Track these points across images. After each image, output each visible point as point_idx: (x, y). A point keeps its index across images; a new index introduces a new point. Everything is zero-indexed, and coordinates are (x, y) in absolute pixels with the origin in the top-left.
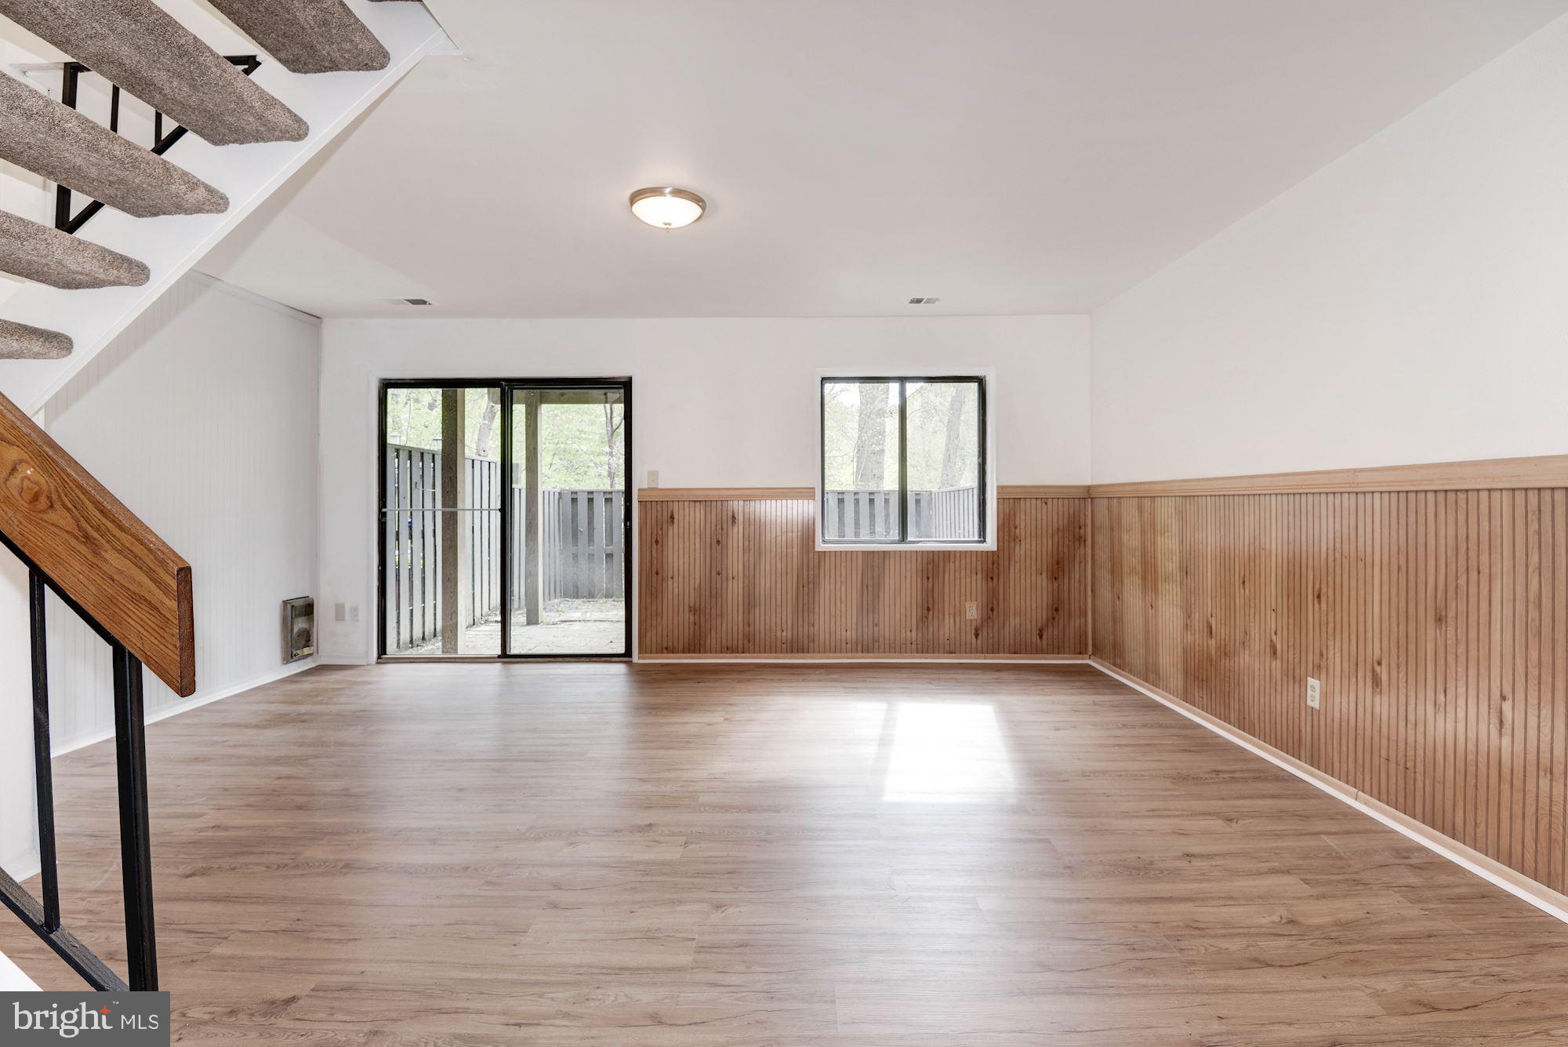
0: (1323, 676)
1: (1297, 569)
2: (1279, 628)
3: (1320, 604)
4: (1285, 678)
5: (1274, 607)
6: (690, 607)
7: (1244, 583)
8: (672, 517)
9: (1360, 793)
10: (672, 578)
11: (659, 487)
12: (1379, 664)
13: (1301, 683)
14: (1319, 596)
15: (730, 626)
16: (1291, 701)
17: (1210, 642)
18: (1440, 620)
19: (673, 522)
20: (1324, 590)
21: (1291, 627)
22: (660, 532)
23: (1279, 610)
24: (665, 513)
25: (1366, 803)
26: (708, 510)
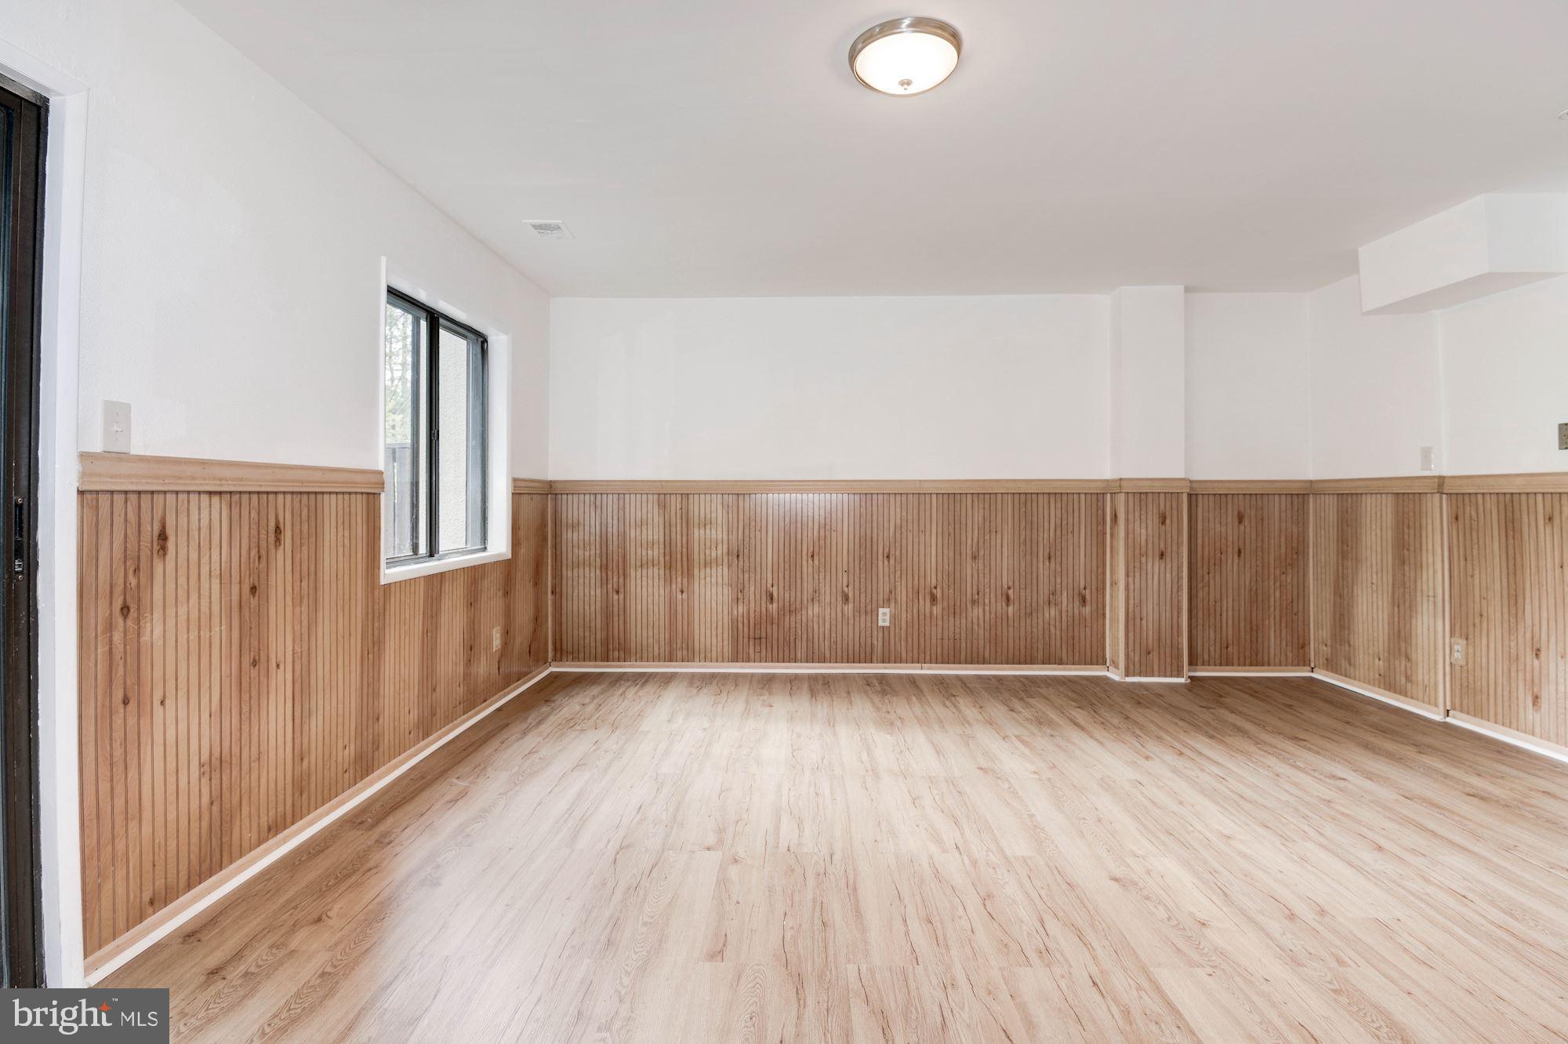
0: (892, 605)
1: (869, 543)
2: (851, 581)
3: (889, 561)
4: (857, 614)
5: (845, 568)
6: (201, 765)
7: (813, 556)
8: (163, 537)
9: (923, 665)
10: (162, 703)
11: (133, 452)
12: (935, 588)
13: (874, 614)
14: (888, 557)
15: (272, 775)
16: (863, 626)
17: (770, 606)
18: (974, 558)
19: (163, 549)
20: (892, 552)
21: (863, 580)
22: (133, 580)
23: (851, 571)
24: (146, 528)
25: (929, 669)
26: (235, 511)
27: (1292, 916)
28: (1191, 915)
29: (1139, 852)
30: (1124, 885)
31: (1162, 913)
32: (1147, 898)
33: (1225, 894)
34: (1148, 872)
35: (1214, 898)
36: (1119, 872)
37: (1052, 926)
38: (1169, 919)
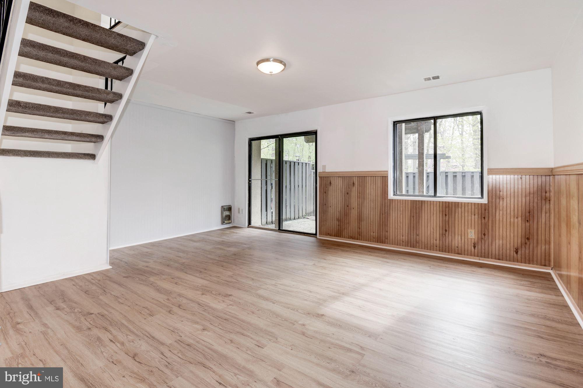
6: (337, 218)
10: (331, 206)
11: (326, 171)
15: (352, 228)
19: (331, 185)
22: (326, 188)
24: (328, 182)
26: (344, 180)
27: (179, 306)
28: (206, 295)
29: (231, 306)
30: (227, 295)
31: (213, 292)
32: (220, 294)
33: (199, 304)
34: (223, 301)
35: (202, 302)
36: (231, 298)
37: (235, 281)
38: (211, 292)
